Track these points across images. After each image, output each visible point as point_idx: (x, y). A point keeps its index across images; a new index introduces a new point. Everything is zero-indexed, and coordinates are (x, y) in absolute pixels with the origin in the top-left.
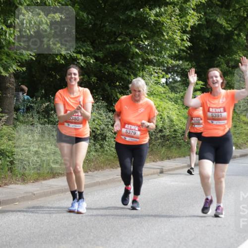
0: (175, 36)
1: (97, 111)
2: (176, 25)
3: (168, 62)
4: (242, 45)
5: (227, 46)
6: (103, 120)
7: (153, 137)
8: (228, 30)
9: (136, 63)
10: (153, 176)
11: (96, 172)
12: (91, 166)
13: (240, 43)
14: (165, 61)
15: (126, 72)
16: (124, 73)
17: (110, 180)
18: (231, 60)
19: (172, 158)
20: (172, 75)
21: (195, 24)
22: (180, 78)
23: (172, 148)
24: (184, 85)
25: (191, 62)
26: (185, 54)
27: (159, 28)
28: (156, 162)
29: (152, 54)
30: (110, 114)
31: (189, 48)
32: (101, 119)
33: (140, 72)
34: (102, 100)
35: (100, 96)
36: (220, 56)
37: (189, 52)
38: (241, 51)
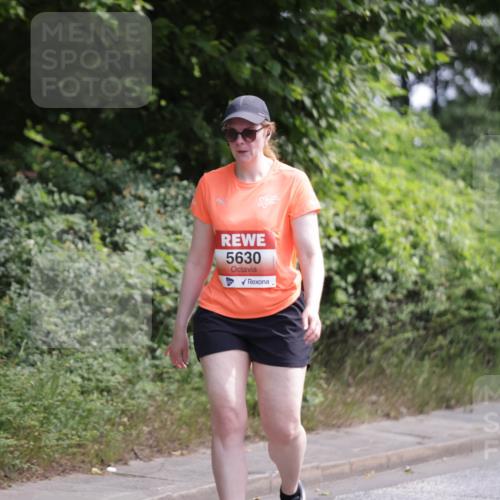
1: (160, 220)
3: (439, 22)
7: (383, 321)
9: (313, 32)
10: (388, 475)
11: (158, 461)
12: (138, 436)
14: (428, 18)
15: (276, 69)
16: (267, 73)
19: (459, 402)
20: (461, 74)
22: (490, 82)
23: (458, 362)
28: (396, 418)
32: (175, 253)
33: (328, 66)
34: (182, 177)
35: (172, 161)
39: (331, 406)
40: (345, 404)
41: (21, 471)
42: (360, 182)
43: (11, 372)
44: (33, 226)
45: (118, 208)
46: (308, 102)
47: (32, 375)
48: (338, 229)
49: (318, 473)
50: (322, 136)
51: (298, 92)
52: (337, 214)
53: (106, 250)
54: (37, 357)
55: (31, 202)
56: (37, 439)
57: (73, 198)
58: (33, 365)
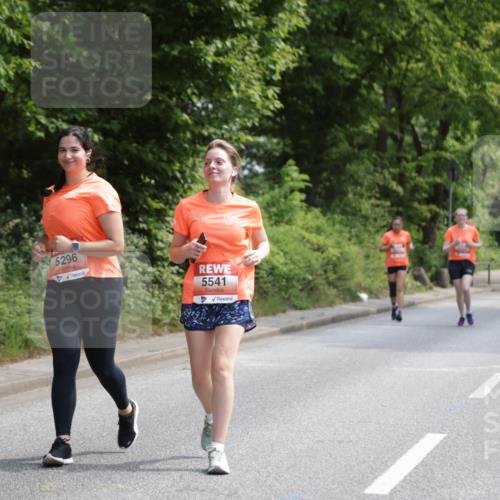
0: (251, 92)
2: (253, 71)
3: (240, 139)
4: (376, 107)
5: (348, 109)
8: (348, 80)
13: (372, 102)
14: (235, 138)
15: (165, 157)
16: (161, 160)
17: (136, 360)
18: (358, 134)
20: (250, 163)
21: (288, 68)
22: (266, 167)
24: (271, 182)
25: (283, 138)
26: (270, 123)
27: (222, 77)
29: (211, 124)
30: (135, 238)
31: (278, 113)
33: (188, 159)
36: (336, 126)
37: (278, 119)
38: (374, 117)
46: (179, 175)
50: (185, 192)
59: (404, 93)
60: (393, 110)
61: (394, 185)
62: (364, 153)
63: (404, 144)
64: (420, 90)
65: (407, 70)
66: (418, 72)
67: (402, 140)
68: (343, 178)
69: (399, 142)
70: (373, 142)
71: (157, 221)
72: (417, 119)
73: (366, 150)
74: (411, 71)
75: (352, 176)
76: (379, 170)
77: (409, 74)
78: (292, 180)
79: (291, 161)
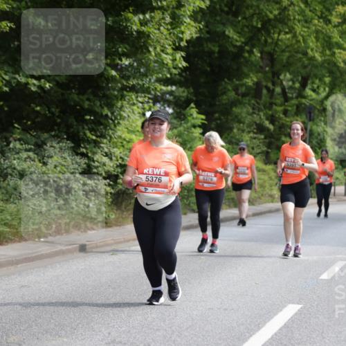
1: (60, 154)
2: (166, 39)
3: (156, 89)
4: (255, 66)
5: (235, 67)
6: (68, 166)
8: (235, 46)
9: (112, 92)
11: (58, 237)
13: (252, 63)
14: (152, 87)
15: (98, 103)
16: (95, 104)
18: (242, 86)
20: (163, 106)
21: (192, 37)
22: (173, 109)
24: (179, 119)
25: (187, 87)
26: (178, 77)
30: (78, 159)
31: (185, 69)
32: (65, 166)
33: (118, 101)
34: (67, 139)
35: (63, 134)
36: (226, 80)
37: (184, 74)
38: (253, 74)
39: (118, 218)
40: (123, 218)
41: (11, 240)
42: (129, 142)
43: (8, 206)
44: (16, 156)
45: (45, 150)
47: (15, 207)
48: (121, 158)
49: (112, 242)
50: (115, 126)
51: (106, 111)
52: (120, 153)
53: (41, 165)
54: (17, 201)
55: (15, 148)
56: (17, 229)
57: (29, 146)
58: (15, 204)
59: (275, 56)
60: (267, 69)
61: (267, 124)
62: (246, 100)
63: (275, 93)
64: (287, 54)
65: (278, 39)
66: (287, 42)
67: (273, 90)
68: (230, 117)
69: (271, 92)
70: (253, 92)
71: (95, 147)
72: (285, 75)
73: (247, 98)
74: (281, 40)
75: (236, 117)
76: (257, 112)
77: (280, 43)
78: (193, 118)
79: (192, 105)
